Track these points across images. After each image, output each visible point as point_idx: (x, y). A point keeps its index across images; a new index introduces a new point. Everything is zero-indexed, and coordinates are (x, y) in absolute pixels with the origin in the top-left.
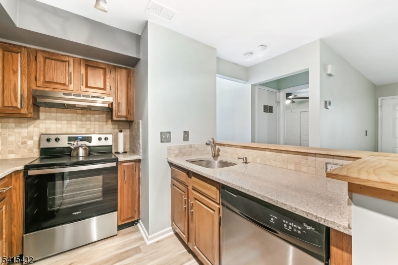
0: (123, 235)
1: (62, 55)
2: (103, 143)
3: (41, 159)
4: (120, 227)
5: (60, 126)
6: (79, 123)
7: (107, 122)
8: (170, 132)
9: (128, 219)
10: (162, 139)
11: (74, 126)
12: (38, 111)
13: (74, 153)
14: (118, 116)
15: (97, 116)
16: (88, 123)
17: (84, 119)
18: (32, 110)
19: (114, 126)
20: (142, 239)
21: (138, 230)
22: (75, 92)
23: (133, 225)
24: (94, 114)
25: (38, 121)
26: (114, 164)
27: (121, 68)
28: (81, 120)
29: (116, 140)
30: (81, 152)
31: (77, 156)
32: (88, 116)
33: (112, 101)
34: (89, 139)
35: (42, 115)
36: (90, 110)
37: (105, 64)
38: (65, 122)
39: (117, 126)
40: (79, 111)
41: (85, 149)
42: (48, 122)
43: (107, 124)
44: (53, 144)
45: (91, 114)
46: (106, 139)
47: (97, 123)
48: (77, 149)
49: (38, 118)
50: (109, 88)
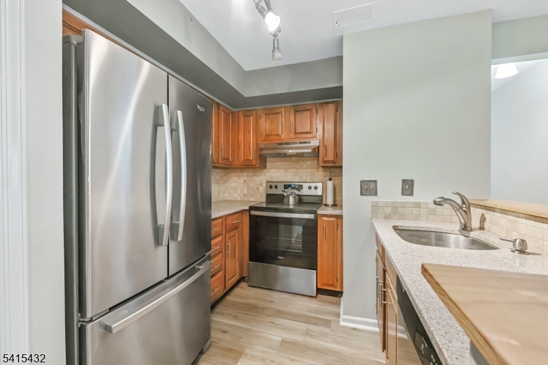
0: (322, 301)
1: (277, 108)
2: (313, 192)
3: (267, 203)
4: (320, 291)
5: (279, 174)
6: (294, 170)
7: (318, 168)
8: (375, 181)
9: (328, 285)
10: (363, 191)
11: (290, 174)
12: (265, 162)
13: (285, 200)
14: (325, 162)
15: (309, 163)
16: (301, 170)
17: (297, 166)
18: (258, 162)
19: (325, 173)
20: (338, 315)
21: (339, 304)
22: (286, 141)
23: (336, 296)
24: (306, 161)
25: (266, 170)
26: (312, 216)
27: (327, 103)
28: (295, 168)
29: (324, 189)
30: (291, 200)
31: (288, 204)
32: (301, 163)
33: (318, 145)
34: (300, 187)
35: (268, 165)
36: (303, 156)
37: (312, 104)
38: (283, 170)
39: (328, 173)
40: (294, 159)
41: (295, 197)
42: (272, 171)
43: (318, 171)
44: (274, 191)
45: (303, 161)
46: (310, 188)
47: (309, 170)
48: (288, 196)
49: (265, 167)
50: (315, 130)
